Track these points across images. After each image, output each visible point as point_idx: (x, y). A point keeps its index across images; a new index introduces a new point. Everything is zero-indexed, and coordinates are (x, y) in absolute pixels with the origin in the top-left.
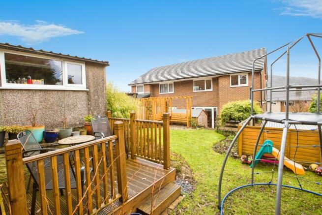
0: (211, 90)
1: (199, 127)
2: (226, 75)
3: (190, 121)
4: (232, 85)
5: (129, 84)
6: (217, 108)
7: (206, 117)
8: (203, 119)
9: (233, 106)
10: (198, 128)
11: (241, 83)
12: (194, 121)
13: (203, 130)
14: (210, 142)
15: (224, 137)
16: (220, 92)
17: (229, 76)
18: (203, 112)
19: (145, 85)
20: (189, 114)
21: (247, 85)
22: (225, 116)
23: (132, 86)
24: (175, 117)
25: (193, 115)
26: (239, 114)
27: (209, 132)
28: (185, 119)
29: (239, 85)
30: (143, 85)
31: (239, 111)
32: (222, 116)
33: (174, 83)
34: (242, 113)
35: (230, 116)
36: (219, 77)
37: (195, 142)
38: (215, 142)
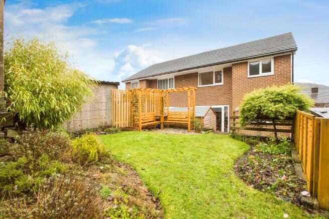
0: (222, 83)
1: (206, 130)
2: (242, 62)
3: (192, 123)
4: (250, 75)
5: (123, 80)
6: (228, 106)
7: (214, 117)
8: (210, 121)
9: (263, 94)
10: (203, 132)
11: (263, 72)
12: (198, 122)
13: (211, 134)
14: (226, 157)
15: (248, 147)
16: (233, 85)
17: (247, 63)
18: (211, 111)
19: (140, 81)
20: (191, 111)
21: (272, 73)
22: (250, 110)
23: (127, 83)
24: (173, 116)
25: (197, 115)
26: (277, 106)
27: (222, 138)
28: (187, 120)
29: (261, 74)
30: (138, 80)
31: (276, 102)
32: (243, 111)
33: (176, 77)
34: (281, 105)
35: (259, 110)
36: (233, 65)
37: (199, 157)
38: (236, 155)
